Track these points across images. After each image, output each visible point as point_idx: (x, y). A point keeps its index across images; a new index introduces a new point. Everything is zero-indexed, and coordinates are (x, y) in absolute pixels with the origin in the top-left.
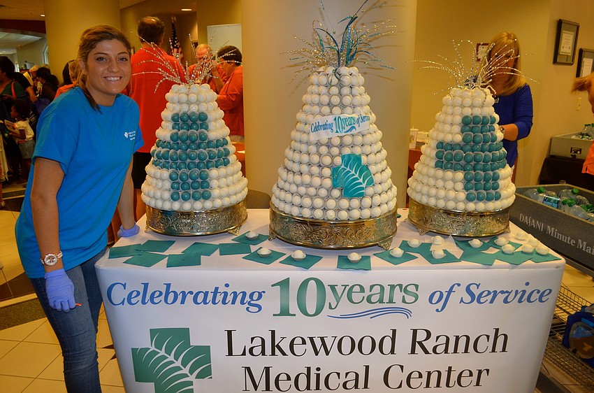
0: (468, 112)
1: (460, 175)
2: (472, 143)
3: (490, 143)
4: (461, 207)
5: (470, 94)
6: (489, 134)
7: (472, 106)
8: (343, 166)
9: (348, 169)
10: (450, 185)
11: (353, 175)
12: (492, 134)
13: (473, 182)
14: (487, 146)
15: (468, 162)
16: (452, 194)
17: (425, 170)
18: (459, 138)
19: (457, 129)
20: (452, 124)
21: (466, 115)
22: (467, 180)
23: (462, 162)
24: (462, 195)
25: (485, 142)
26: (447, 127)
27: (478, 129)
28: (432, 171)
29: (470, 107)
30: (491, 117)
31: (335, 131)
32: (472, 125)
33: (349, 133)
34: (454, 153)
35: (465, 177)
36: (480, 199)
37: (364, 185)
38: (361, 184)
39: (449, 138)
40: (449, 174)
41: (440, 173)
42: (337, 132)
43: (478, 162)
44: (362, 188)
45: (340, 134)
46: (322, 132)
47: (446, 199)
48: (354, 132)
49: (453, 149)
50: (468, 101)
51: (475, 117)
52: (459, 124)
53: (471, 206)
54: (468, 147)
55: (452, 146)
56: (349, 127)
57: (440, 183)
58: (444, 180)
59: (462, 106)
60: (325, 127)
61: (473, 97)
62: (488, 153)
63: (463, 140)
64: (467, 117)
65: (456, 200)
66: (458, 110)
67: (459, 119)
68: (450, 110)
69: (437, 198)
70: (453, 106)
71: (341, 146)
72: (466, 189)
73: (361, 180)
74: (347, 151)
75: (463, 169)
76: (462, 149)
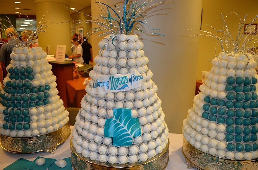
0: (232, 73)
1: (222, 127)
2: (235, 100)
3: (251, 100)
4: (222, 154)
5: (234, 58)
6: (251, 93)
7: (236, 68)
8: (114, 119)
9: (118, 122)
10: (213, 134)
11: (123, 127)
12: (253, 93)
13: (234, 134)
14: (247, 104)
15: (230, 117)
16: (214, 142)
17: (194, 117)
18: (223, 95)
19: (222, 87)
20: (218, 83)
21: (230, 75)
22: (228, 133)
23: (225, 116)
24: (223, 145)
25: (247, 99)
26: (214, 85)
27: (240, 88)
28: (199, 120)
29: (234, 69)
30: (253, 78)
31: (110, 88)
32: (235, 85)
33: (122, 90)
34: (218, 107)
35: (227, 130)
36: (239, 150)
37: (132, 136)
38: (129, 135)
39: (214, 94)
40: (213, 125)
41: (206, 122)
42: (112, 89)
43: (239, 117)
44: (130, 139)
45: (114, 91)
46: (100, 88)
47: (209, 146)
48: (126, 89)
49: (217, 104)
50: (233, 64)
51: (238, 78)
52: (224, 83)
53: (231, 155)
54: (231, 104)
55: (217, 101)
56: (122, 85)
57: (205, 131)
58: (209, 129)
59: (227, 68)
60: (103, 84)
61: (237, 61)
62: (249, 109)
63: (227, 97)
64: (231, 77)
65: (217, 148)
66: (224, 71)
67: (224, 78)
68: (217, 70)
69: (202, 144)
70: (220, 67)
71: (115, 100)
72: (227, 139)
73: (129, 132)
74: (120, 105)
75: (225, 121)
76: (225, 104)
